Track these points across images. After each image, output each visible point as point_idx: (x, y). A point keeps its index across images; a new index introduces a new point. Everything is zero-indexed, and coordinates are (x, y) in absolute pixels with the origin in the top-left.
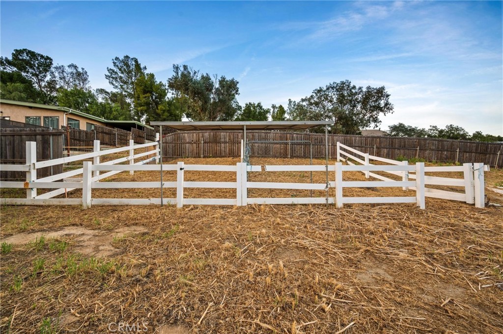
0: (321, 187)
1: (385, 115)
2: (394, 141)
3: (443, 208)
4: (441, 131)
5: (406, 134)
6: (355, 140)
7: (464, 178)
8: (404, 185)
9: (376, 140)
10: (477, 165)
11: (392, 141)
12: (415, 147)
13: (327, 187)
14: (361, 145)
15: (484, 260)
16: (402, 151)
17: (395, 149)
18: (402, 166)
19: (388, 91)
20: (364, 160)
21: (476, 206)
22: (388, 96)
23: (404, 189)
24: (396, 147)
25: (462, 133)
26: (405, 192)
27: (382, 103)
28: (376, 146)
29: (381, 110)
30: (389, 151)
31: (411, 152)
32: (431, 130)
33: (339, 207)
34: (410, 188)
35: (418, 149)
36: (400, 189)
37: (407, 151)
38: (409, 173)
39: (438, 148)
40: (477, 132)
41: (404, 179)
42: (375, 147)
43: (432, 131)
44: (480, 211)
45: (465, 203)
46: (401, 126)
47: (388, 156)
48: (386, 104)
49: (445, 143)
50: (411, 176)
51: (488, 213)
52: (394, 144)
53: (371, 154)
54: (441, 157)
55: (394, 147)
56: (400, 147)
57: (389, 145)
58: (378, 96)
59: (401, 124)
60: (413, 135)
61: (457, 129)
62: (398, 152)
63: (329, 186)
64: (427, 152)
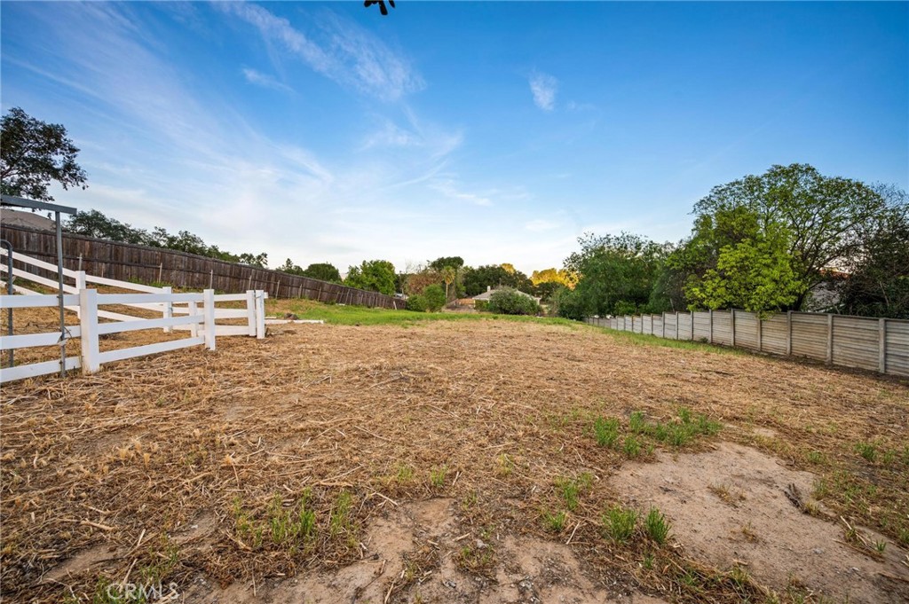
0: (51, 338)
1: (65, 187)
2: (120, 251)
3: (230, 346)
4: (172, 240)
5: (108, 234)
6: (28, 238)
7: (246, 308)
8: (166, 324)
9: (83, 244)
10: (259, 293)
11: (117, 251)
12: (155, 264)
13: (62, 338)
14: (46, 248)
15: (296, 373)
16: (134, 269)
17: (122, 265)
18: (164, 295)
19: (71, 137)
20: (74, 285)
21: (258, 338)
22: (73, 150)
23: (166, 330)
24: (124, 261)
25: (200, 245)
26: (169, 335)
27: (58, 160)
28: (84, 256)
29: (55, 174)
30: (110, 266)
31: (149, 271)
32: (157, 234)
33: (95, 371)
34: (176, 328)
35: (161, 267)
36: (159, 331)
37: (142, 270)
38: (173, 305)
39: (189, 268)
40: (213, 247)
41: (165, 316)
42: (81, 258)
43: (158, 237)
44: (262, 341)
45: (248, 336)
46: (97, 218)
47: (108, 275)
48: (69, 167)
49: (197, 260)
50: (177, 310)
51: (270, 342)
52: (120, 256)
53: (89, 272)
54: (192, 281)
55: (119, 261)
56: (132, 261)
57: (111, 257)
58: (48, 142)
59: (97, 213)
60: (121, 239)
61: (194, 239)
62: (128, 270)
63: (66, 336)
64: (174, 272)
